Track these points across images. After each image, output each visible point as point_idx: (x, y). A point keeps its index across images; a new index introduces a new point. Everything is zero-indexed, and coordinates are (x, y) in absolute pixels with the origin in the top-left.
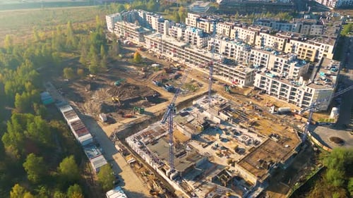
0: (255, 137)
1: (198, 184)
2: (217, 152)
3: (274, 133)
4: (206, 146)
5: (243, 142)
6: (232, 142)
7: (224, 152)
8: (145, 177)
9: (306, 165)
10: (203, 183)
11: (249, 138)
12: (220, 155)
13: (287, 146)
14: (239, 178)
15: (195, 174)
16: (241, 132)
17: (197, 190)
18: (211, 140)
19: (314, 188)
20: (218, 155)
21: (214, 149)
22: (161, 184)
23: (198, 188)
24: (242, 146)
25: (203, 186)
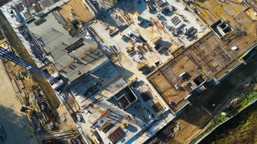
0: (192, 21)
1: (88, 102)
2: (129, 45)
3: (224, 19)
4: (116, 33)
5: (171, 29)
6: (155, 27)
7: (139, 47)
8: (20, 82)
9: (250, 79)
10: (96, 101)
11: (183, 22)
12: (132, 52)
13: (234, 48)
14: (147, 97)
15: (89, 85)
16: (174, 9)
17: (86, 111)
18: (126, 23)
19: (245, 123)
20: (128, 52)
21: (126, 39)
22: (40, 95)
23: (86, 108)
24: (167, 37)
25: (95, 106)
